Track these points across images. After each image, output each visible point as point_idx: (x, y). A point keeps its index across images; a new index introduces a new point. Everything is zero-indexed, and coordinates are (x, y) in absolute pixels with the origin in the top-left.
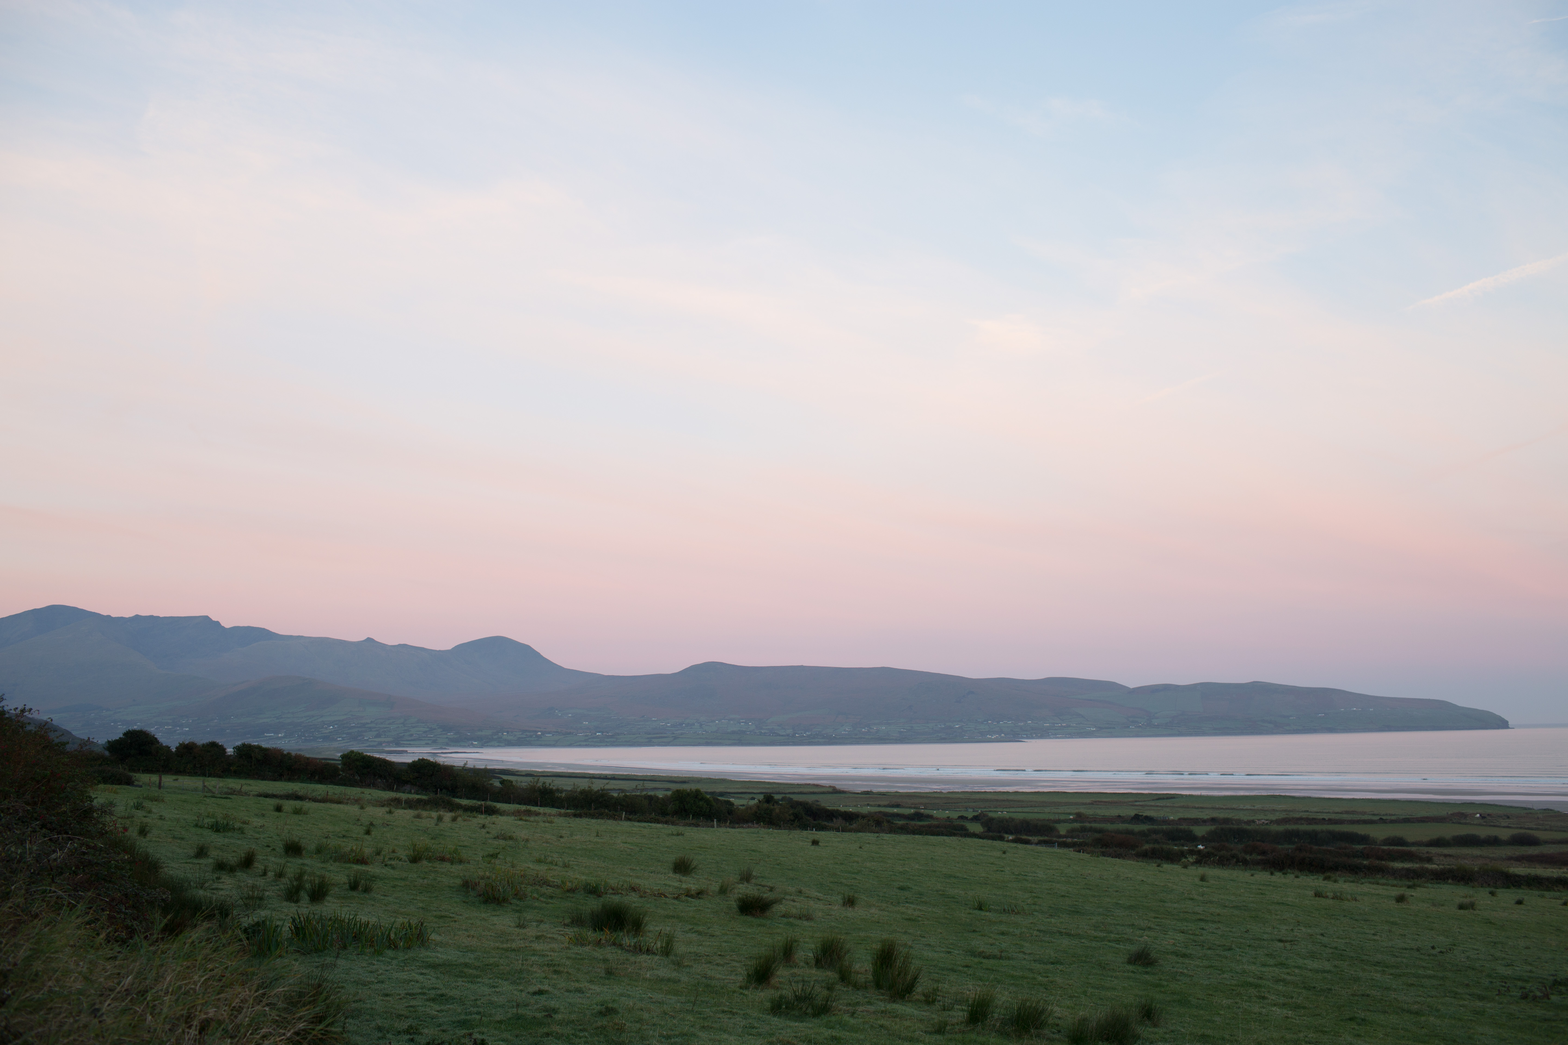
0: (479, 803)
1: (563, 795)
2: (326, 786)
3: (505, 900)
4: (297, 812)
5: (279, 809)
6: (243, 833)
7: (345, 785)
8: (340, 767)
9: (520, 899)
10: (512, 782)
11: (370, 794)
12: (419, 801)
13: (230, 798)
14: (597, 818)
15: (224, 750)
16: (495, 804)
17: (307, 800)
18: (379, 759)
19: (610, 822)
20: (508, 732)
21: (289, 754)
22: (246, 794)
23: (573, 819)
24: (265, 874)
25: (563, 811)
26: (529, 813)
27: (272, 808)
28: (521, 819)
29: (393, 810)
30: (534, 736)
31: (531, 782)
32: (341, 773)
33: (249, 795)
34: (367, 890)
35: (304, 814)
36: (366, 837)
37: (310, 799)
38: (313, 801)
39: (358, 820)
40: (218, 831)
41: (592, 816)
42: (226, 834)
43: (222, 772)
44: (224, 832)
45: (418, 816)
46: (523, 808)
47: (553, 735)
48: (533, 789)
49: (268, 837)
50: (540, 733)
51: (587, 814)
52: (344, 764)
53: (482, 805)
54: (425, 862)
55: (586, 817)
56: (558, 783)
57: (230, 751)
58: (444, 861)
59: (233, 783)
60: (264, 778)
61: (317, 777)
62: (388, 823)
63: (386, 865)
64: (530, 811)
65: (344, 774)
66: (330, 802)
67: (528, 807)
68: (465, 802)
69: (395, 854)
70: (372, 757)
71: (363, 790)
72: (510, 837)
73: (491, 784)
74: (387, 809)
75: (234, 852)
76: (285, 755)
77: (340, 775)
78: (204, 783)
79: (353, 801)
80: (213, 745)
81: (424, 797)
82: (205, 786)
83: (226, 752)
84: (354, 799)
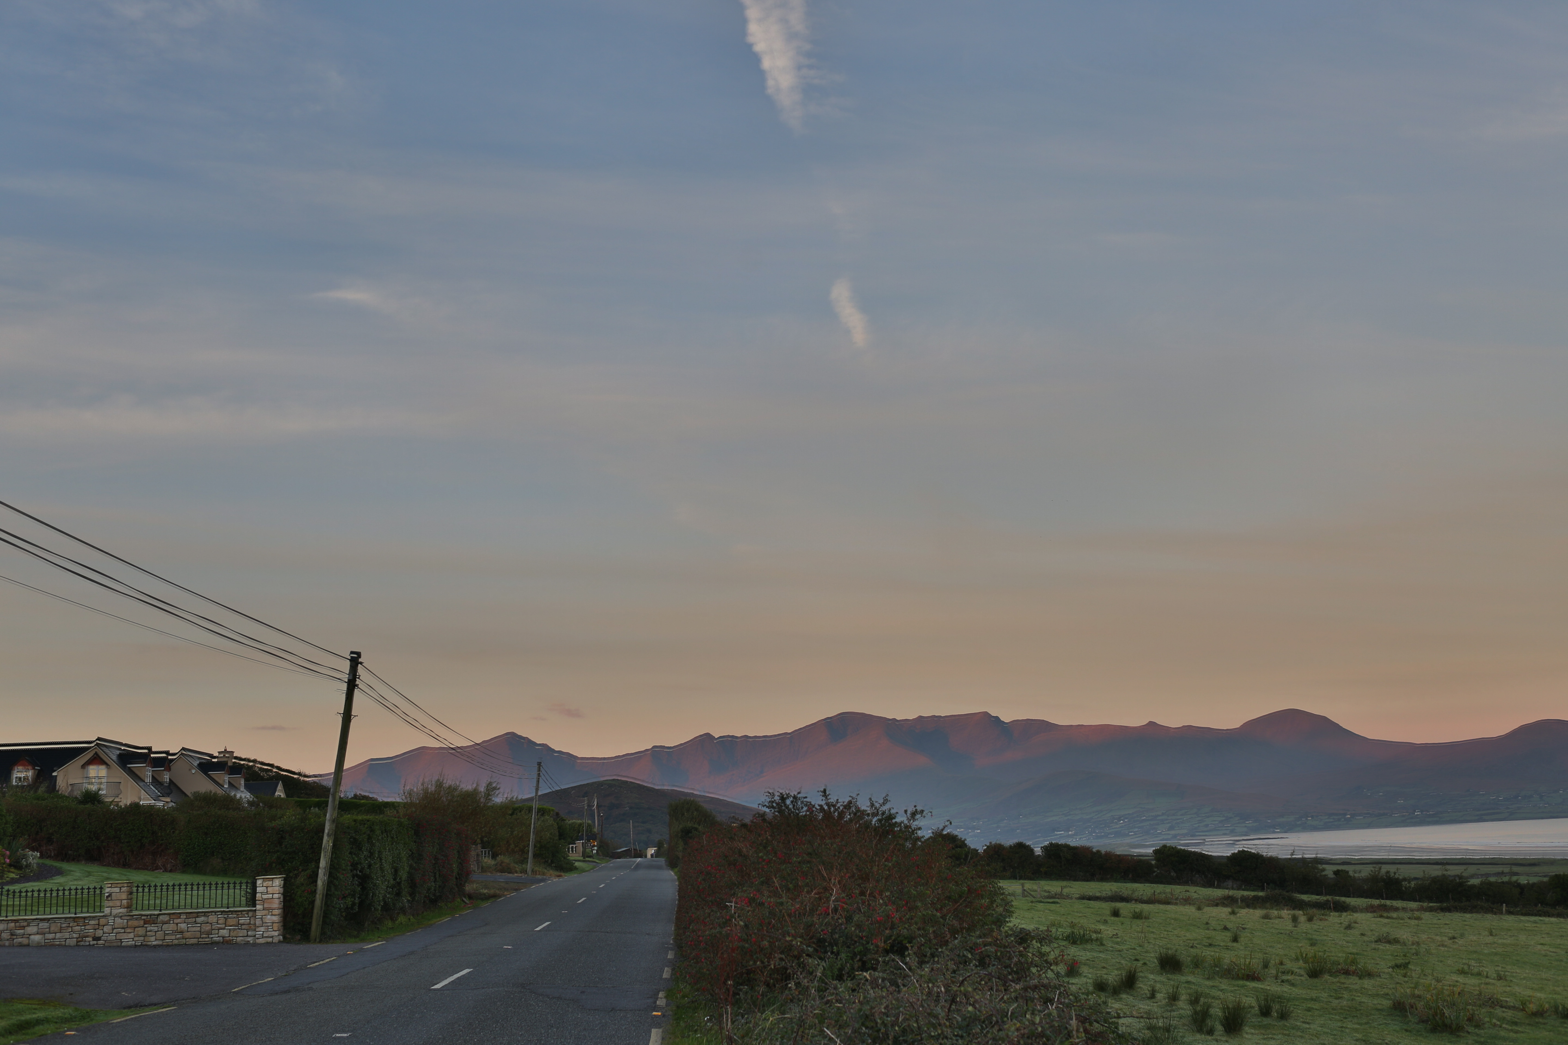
0: (1325, 898)
1: (1413, 884)
2: (1143, 885)
3: (1459, 1028)
4: (1137, 916)
5: (1116, 913)
6: (1102, 944)
7: (1161, 883)
8: (1153, 862)
9: (1477, 1026)
10: (1348, 872)
11: (1195, 892)
12: (1256, 898)
13: (1057, 903)
14: (1471, 912)
15: (1032, 851)
16: (1343, 899)
17: (1133, 902)
18: (1195, 853)
19: (1489, 916)
20: (1312, 817)
21: (1098, 851)
22: (1068, 897)
23: (1442, 914)
24: (1153, 996)
25: (1425, 904)
26: (1385, 908)
27: (1108, 912)
28: (1381, 916)
29: (1236, 910)
30: (1343, 820)
31: (1372, 871)
32: (1156, 870)
33: (1071, 898)
34: (1283, 1016)
35: (1146, 918)
36: (1235, 944)
37: (1136, 900)
38: (1140, 902)
39: (1207, 923)
40: (1074, 943)
41: (1464, 910)
42: (1085, 946)
43: (1033, 874)
44: (1081, 944)
45: (1266, 917)
46: (1376, 902)
47: (1364, 817)
48: (1374, 879)
49: (1131, 949)
50: (1349, 816)
51: (1456, 908)
52: (1157, 860)
53: (1328, 901)
54: (1326, 977)
55: (1457, 911)
56: (1404, 872)
57: (1038, 851)
58: (1349, 974)
59: (1054, 886)
60: (1076, 879)
61: (1130, 876)
62: (1243, 926)
63: (1283, 981)
64: (1385, 906)
65: (1158, 871)
66: (1159, 903)
67: (1383, 902)
68: (1305, 897)
69: (1283, 967)
70: (1187, 851)
71: (1187, 888)
72: (1394, 939)
73: (1325, 875)
74: (1230, 910)
75: (1104, 968)
76: (1095, 853)
77: (1155, 872)
78: (1023, 886)
79: (1182, 900)
80: (1020, 846)
81: (1261, 894)
82: (1024, 890)
83: (1034, 853)
84: (1183, 899)
